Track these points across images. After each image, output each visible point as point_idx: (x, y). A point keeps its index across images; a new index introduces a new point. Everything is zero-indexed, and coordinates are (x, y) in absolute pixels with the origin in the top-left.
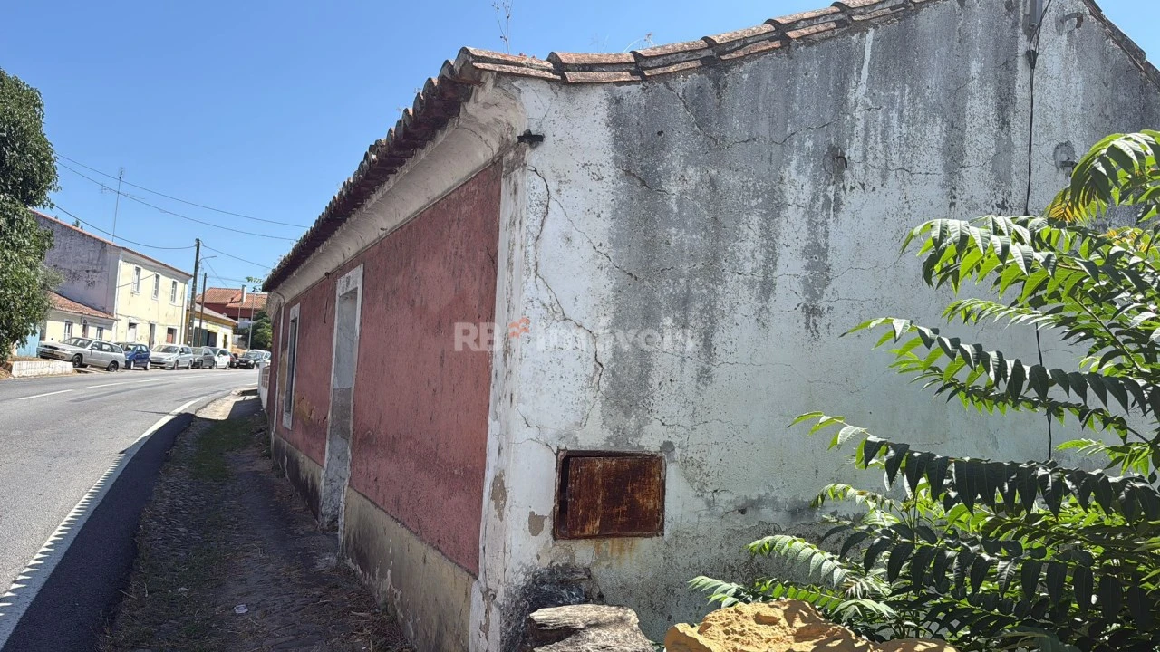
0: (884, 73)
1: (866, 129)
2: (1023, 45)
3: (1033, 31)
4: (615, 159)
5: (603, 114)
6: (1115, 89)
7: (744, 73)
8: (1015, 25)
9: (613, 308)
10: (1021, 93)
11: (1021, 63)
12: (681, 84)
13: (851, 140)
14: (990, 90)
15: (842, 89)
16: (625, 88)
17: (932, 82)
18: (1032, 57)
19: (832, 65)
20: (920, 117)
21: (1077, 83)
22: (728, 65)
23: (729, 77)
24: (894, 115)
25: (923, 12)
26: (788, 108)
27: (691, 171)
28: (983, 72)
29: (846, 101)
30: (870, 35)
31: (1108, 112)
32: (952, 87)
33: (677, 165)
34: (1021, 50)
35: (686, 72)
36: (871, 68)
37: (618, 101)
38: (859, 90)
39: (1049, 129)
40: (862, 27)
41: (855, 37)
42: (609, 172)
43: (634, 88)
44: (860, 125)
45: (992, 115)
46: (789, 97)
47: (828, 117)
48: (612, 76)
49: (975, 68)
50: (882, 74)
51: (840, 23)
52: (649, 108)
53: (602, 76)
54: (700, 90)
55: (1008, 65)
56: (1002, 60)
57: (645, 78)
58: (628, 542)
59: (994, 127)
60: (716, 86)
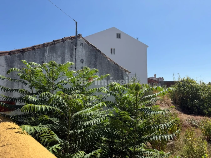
0: (51, 52)
1: (48, 59)
2: (74, 47)
3: (76, 45)
4: (6, 64)
5: (4, 59)
6: (91, 52)
7: (27, 53)
8: (73, 45)
9: (6, 83)
10: (74, 53)
11: (74, 50)
12: (17, 55)
13: (45, 60)
14: (69, 53)
15: (44, 54)
16: (7, 56)
17: (59, 53)
18: (76, 49)
19: (42, 51)
20: (57, 57)
21: (84, 52)
22: (25, 52)
23: (25, 54)
24: (53, 57)
25: (57, 44)
26: (34, 57)
27: (19, 65)
28: (68, 51)
29: (44, 56)
30: (48, 47)
31: (90, 55)
32: (63, 53)
33: (16, 64)
34: (74, 48)
35: (17, 53)
36: (48, 51)
37: (6, 57)
38: (47, 54)
39: (79, 58)
40: (47, 46)
41: (46, 48)
42: (5, 66)
43: (9, 55)
44: (47, 59)
45: (69, 56)
46: (35, 55)
47: (41, 58)
48: (5, 54)
49: (66, 50)
50: (50, 52)
51: (43, 46)
52: (11, 58)
53: (3, 54)
54: (20, 55)
55: (72, 50)
56: (71, 49)
57: (11, 54)
58: (10, 112)
59: (70, 58)
60: (23, 54)
